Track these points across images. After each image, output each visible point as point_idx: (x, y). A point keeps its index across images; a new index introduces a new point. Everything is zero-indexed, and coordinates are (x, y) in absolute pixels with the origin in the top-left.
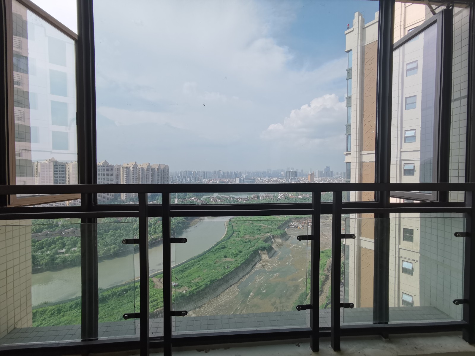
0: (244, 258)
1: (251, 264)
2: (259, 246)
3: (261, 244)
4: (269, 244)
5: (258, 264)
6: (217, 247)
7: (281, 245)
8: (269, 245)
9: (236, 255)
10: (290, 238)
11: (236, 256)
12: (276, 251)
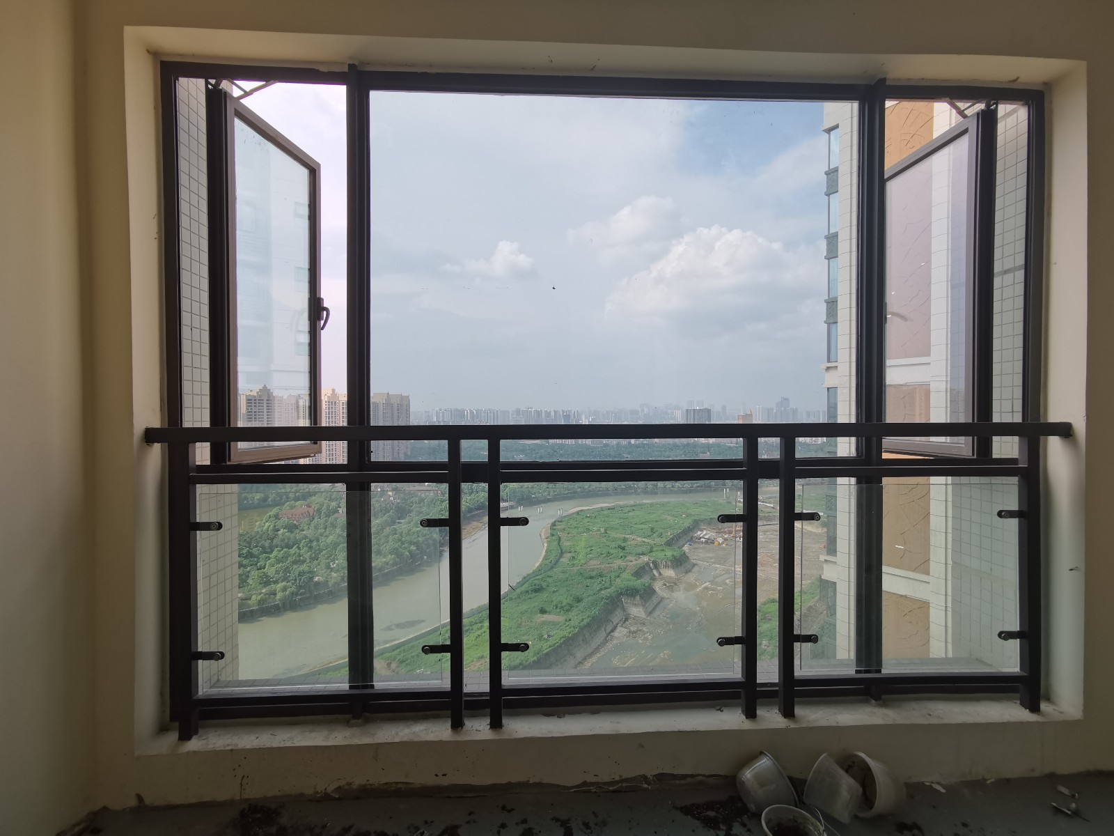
0: (587, 613)
1: (603, 629)
2: (622, 586)
3: (626, 580)
4: (646, 580)
5: (619, 629)
6: (523, 588)
7: (675, 584)
8: (646, 585)
9: (567, 607)
10: (695, 569)
11: (568, 610)
12: (662, 599)
